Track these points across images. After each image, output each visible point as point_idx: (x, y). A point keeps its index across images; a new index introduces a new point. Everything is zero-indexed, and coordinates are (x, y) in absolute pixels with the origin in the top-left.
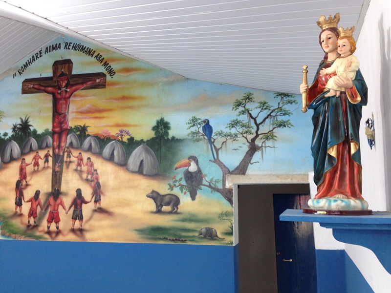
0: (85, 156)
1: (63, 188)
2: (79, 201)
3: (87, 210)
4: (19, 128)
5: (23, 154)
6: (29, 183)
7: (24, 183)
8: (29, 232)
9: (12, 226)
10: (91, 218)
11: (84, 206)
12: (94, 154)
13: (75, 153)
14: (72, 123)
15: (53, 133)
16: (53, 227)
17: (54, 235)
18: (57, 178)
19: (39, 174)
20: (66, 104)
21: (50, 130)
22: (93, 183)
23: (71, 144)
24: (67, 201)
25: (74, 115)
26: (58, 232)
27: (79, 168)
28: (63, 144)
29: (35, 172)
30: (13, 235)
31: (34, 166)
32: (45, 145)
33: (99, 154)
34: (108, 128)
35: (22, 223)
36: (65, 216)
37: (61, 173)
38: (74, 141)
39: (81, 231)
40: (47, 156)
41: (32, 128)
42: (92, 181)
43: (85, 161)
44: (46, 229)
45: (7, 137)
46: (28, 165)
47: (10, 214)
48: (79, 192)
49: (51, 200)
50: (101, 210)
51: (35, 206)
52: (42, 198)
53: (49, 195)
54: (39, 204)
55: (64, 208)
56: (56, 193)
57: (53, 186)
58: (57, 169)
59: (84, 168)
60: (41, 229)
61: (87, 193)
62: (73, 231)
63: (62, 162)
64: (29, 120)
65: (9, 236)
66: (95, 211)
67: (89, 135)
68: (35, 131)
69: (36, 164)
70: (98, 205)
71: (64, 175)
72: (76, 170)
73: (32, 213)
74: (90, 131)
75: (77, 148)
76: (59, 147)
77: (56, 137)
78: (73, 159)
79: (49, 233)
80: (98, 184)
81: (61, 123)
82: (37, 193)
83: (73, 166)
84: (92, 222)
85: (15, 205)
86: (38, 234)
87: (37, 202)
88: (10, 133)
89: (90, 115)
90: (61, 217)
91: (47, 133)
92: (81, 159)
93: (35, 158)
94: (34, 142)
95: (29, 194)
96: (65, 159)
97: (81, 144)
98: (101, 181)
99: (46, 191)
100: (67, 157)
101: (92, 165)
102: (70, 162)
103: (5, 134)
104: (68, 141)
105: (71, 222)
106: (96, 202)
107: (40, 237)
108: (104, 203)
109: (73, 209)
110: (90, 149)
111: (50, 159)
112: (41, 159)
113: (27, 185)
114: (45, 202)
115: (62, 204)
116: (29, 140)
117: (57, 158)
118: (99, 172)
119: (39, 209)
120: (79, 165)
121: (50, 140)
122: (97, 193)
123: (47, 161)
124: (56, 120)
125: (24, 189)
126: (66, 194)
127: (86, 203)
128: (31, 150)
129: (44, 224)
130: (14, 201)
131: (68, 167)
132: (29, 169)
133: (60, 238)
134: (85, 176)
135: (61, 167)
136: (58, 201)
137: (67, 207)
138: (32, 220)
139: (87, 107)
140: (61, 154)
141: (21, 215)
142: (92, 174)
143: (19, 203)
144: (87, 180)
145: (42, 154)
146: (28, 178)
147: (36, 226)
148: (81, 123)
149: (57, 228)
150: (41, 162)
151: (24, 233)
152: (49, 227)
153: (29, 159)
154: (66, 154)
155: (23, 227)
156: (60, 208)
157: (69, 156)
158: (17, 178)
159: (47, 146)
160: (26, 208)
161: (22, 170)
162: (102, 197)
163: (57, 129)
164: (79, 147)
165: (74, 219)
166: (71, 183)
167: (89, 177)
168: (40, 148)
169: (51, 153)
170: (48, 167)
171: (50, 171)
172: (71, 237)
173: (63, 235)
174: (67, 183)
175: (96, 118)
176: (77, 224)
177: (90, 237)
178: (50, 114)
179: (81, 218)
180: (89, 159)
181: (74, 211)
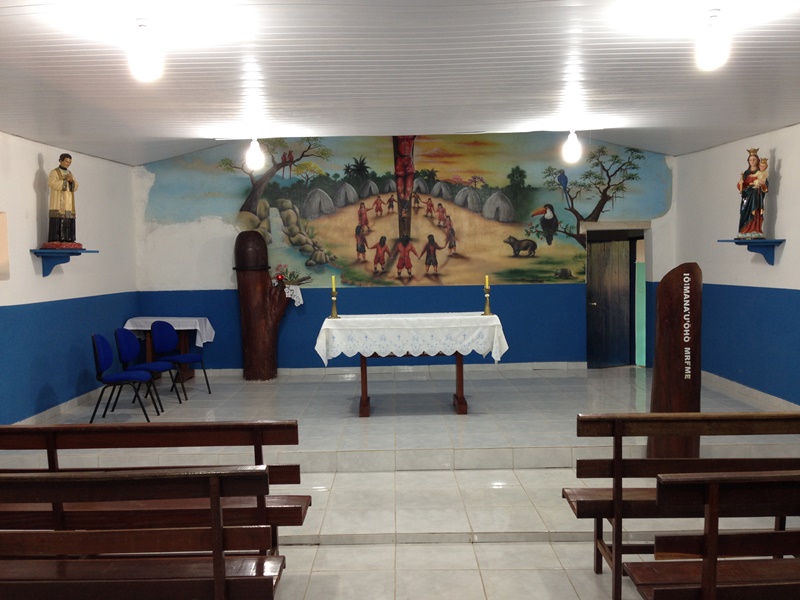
0: (436, 202)
1: (413, 234)
2: (431, 247)
3: (441, 256)
4: (352, 170)
5: (361, 197)
6: (373, 229)
7: (366, 228)
8: (376, 279)
9: (354, 273)
10: (446, 263)
11: (437, 252)
12: (446, 200)
13: (424, 199)
14: (417, 167)
15: (396, 177)
16: (404, 272)
17: (406, 281)
18: (405, 224)
19: (383, 220)
20: (410, 145)
21: (393, 173)
22: (446, 230)
23: (418, 189)
24: (419, 247)
25: (420, 158)
26: (411, 278)
27: (429, 214)
28: (409, 189)
29: (377, 218)
30: (357, 283)
31: (377, 211)
32: (387, 189)
33: (452, 201)
34: (460, 174)
35: (367, 270)
36: (417, 264)
37: (409, 219)
38: (422, 186)
39: (436, 276)
40: (391, 201)
41: (370, 171)
42: (445, 227)
43: (436, 207)
44: (397, 275)
45: (338, 179)
46: (368, 210)
47: (351, 261)
48: (431, 238)
49: (400, 246)
50: (456, 256)
51: (381, 252)
52: (389, 244)
53: (397, 241)
54: (386, 250)
55: (415, 254)
56: (405, 239)
57: (400, 232)
58: (404, 215)
59: (436, 214)
60: (390, 275)
61: (440, 238)
62: (427, 276)
63: (409, 207)
64: (365, 161)
65: (352, 284)
66: (450, 256)
67: (438, 181)
68: (374, 174)
69: (379, 209)
70: (453, 251)
71: (412, 220)
72: (426, 216)
73: (378, 259)
74: (439, 176)
75: (425, 194)
76: (405, 191)
77: (400, 180)
78: (421, 204)
79: (400, 278)
80: (452, 230)
81: (405, 167)
82: (383, 240)
83: (423, 212)
84: (447, 267)
85: (356, 252)
86: (387, 280)
87: (383, 249)
88: (342, 175)
89: (438, 159)
90: (412, 263)
91: (388, 177)
92: (432, 205)
93: (376, 203)
94: (374, 187)
95: (372, 240)
96: (413, 205)
97: (430, 190)
98: (455, 227)
99: (393, 237)
100: (415, 203)
101: (444, 211)
102: (419, 208)
103: (337, 176)
104: (415, 186)
105: (424, 267)
106: (451, 247)
107: (390, 283)
108: (460, 248)
109: (425, 254)
110: (440, 195)
111: (395, 204)
112: (384, 204)
113: (370, 231)
114: (393, 249)
115: (413, 250)
116: (367, 184)
117: (403, 204)
118: (452, 218)
119: (386, 255)
120: (429, 210)
121: (393, 184)
122: (451, 237)
123: (391, 206)
124: (399, 163)
125: (367, 235)
126: (416, 240)
127: (440, 248)
128: (371, 194)
129: (394, 270)
130: (355, 248)
131: (416, 213)
132: (371, 214)
133: (413, 283)
134: (436, 222)
135: (409, 212)
136: (409, 248)
137: (419, 254)
138: (379, 267)
139: (434, 150)
140: (408, 199)
141: (365, 262)
142: (445, 220)
143: (361, 250)
144: (439, 226)
145: (385, 198)
146: (370, 224)
147: (385, 272)
148: (429, 167)
149: (410, 273)
150: (385, 208)
151: (370, 280)
152: (399, 274)
153: (369, 203)
154: (413, 200)
155: (369, 274)
156: (411, 254)
157: (417, 201)
158: (356, 223)
159: (390, 191)
160: (370, 255)
161: (361, 215)
162: (457, 244)
163: (401, 173)
164: (428, 192)
165: (428, 264)
166: (421, 229)
168: (382, 192)
169: (395, 197)
170: (393, 213)
172: (426, 282)
173: (417, 280)
174: (417, 229)
175: (446, 162)
176: (432, 269)
177: (446, 281)
178: (392, 156)
179: (435, 264)
180: (440, 205)
181: (427, 257)
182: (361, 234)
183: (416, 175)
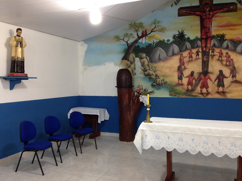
1: (210, 69)
2: (221, 77)
3: (227, 82)
4: (177, 37)
5: (181, 51)
6: (187, 67)
7: (183, 67)
8: (188, 93)
9: (176, 90)
10: (230, 86)
11: (225, 79)
12: (231, 50)
13: (217, 50)
14: (214, 33)
15: (201, 39)
16: (204, 90)
17: (205, 95)
18: (205, 64)
19: (193, 62)
20: (210, 21)
21: (199, 37)
22: (230, 67)
23: (214, 45)
24: (213, 77)
25: (216, 28)
26: (208, 93)
27: (220, 59)
28: (208, 45)
29: (190, 61)
30: (178, 95)
31: (189, 58)
32: (196, 46)
33: (234, 50)
34: (240, 36)
35: (183, 89)
36: (212, 86)
37: (208, 61)
38: (216, 43)
39: (224, 93)
41: (186, 37)
42: (230, 66)
44: (200, 92)
45: (169, 42)
46: (185, 57)
47: (175, 84)
48: (221, 72)
49: (202, 76)
50: (237, 82)
51: (191, 80)
52: (196, 76)
53: (200, 74)
54: (194, 78)
55: (211, 80)
56: (205, 72)
57: (203, 69)
58: (205, 59)
59: (224, 59)
60: (196, 91)
61: (227, 72)
62: (218, 92)
63: (208, 55)
64: (184, 32)
65: (175, 96)
67: (226, 40)
68: (189, 38)
69: (191, 57)
70: (234, 79)
71: (210, 62)
72: (218, 60)
73: (189, 83)
74: (227, 37)
75: (218, 47)
76: (206, 47)
77: (203, 41)
78: (215, 53)
80: (234, 68)
81: (206, 33)
82: (192, 73)
83: (216, 57)
84: (230, 88)
85: (177, 79)
86: (194, 94)
87: (193, 78)
88: (171, 40)
89: (226, 28)
90: (209, 85)
91: (196, 39)
92: (222, 54)
93: (189, 53)
94: (188, 45)
95: (187, 73)
96: (210, 54)
99: (198, 72)
100: (212, 53)
101: (229, 57)
102: (214, 55)
103: (168, 40)
104: (212, 43)
105: (216, 88)
106: (233, 77)
107: (196, 96)
108: (239, 77)
109: (217, 81)
110: (227, 48)
111: (200, 54)
112: (194, 54)
113: (185, 68)
114: (198, 78)
115: (209, 78)
116: (185, 43)
117: (205, 54)
119: (194, 81)
120: (220, 56)
121: (199, 43)
122: (234, 72)
123: (198, 55)
124: (203, 31)
125: (183, 70)
126: (212, 73)
127: (226, 78)
128: (186, 49)
129: (198, 89)
130: (177, 77)
131: (212, 58)
132: (186, 60)
133: (210, 96)
134: (224, 63)
135: (208, 58)
136: (207, 77)
137: (213, 80)
138: (190, 87)
141: (182, 84)
142: (230, 62)
143: (180, 78)
144: (226, 65)
145: (194, 51)
146: (186, 65)
147: (193, 90)
148: (221, 33)
149: (207, 91)
150: (194, 56)
151: (185, 94)
153: (186, 54)
154: (211, 51)
155: (184, 91)
156: (209, 81)
157: (213, 52)
158: (178, 64)
159: (197, 47)
160: (185, 81)
162: (237, 75)
163: (204, 37)
164: (220, 46)
166: (215, 67)
167: (228, 63)
168: (193, 47)
169: (200, 50)
170: (199, 58)
171: (200, 61)
172: (217, 96)
173: (212, 95)
174: (212, 67)
175: (231, 29)
176: (221, 89)
177: (229, 96)
178: (199, 28)
179: (223, 86)
180: (227, 53)
181: (218, 82)
182: (180, 70)
183: (213, 37)
